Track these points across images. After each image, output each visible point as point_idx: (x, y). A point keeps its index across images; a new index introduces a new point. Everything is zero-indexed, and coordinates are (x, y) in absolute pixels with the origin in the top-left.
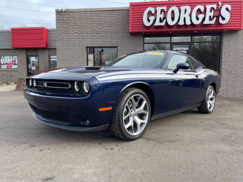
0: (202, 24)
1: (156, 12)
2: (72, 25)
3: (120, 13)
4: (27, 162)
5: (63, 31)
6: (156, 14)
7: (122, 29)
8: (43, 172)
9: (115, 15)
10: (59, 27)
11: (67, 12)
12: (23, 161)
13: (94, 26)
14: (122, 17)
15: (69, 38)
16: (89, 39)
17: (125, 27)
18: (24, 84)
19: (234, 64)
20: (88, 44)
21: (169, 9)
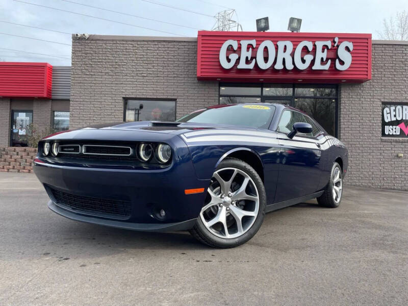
0: (310, 70)
1: (240, 48)
2: (101, 60)
3: (182, 45)
4: (66, 285)
5: (84, 71)
6: (240, 51)
7: (184, 72)
8: (104, 301)
9: (174, 49)
10: (78, 63)
11: (92, 39)
12: (57, 284)
13: (138, 64)
14: (186, 52)
15: (94, 82)
16: (129, 86)
17: (189, 68)
18: (5, 159)
19: (358, 132)
20: (126, 93)
21: (260, 44)
